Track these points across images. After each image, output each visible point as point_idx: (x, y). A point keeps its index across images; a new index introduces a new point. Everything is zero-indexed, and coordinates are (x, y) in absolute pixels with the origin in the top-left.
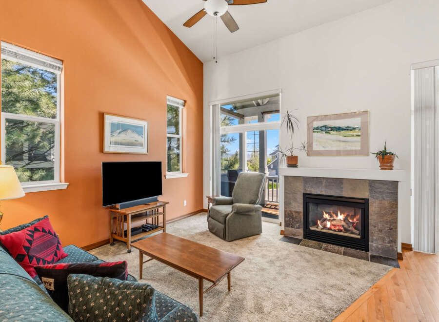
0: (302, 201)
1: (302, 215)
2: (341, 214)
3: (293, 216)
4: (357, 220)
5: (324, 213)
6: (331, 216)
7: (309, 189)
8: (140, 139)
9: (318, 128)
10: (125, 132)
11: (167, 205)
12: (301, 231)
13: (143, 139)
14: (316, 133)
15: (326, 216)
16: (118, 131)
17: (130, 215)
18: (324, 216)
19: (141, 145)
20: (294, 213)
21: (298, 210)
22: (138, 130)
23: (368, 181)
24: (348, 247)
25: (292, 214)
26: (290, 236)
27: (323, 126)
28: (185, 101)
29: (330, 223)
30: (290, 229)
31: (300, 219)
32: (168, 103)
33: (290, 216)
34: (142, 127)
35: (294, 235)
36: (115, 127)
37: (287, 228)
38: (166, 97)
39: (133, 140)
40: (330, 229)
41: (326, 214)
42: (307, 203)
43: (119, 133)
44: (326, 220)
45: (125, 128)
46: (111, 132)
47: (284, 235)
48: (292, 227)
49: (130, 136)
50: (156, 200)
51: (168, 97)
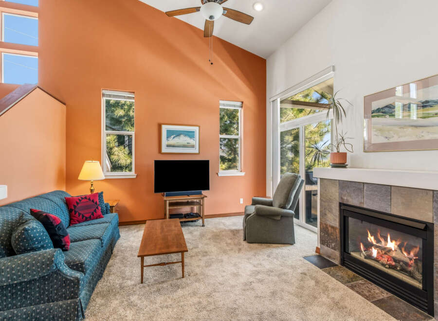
0: (337, 213)
1: (338, 231)
2: (391, 241)
3: (328, 231)
4: (415, 255)
5: (369, 235)
6: (378, 241)
7: (345, 198)
8: (192, 142)
9: (378, 110)
10: (178, 137)
11: (205, 198)
12: (337, 253)
13: (195, 142)
14: (377, 118)
15: (371, 239)
16: (172, 137)
17: (168, 202)
18: (369, 239)
19: (193, 146)
20: (330, 228)
21: (334, 225)
22: (190, 134)
23: (431, 193)
24: (399, 296)
25: (327, 228)
26: (325, 257)
27: (386, 107)
28: (242, 102)
29: (376, 251)
30: (326, 248)
31: (336, 237)
32: (221, 107)
33: (325, 230)
34: (194, 132)
35: (329, 257)
36: (170, 133)
37: (322, 246)
38: (219, 102)
39: (185, 143)
40: (376, 260)
41: (372, 236)
42: (344, 217)
43: (174, 138)
44: (371, 245)
45: (178, 134)
46: (167, 138)
47: (319, 253)
48: (327, 246)
49: (183, 140)
50: (201, 194)
51: (221, 102)
